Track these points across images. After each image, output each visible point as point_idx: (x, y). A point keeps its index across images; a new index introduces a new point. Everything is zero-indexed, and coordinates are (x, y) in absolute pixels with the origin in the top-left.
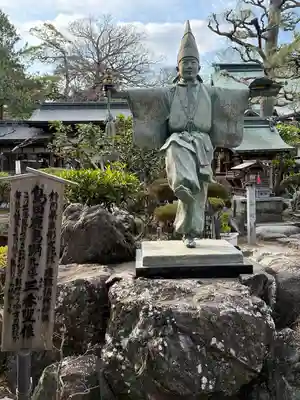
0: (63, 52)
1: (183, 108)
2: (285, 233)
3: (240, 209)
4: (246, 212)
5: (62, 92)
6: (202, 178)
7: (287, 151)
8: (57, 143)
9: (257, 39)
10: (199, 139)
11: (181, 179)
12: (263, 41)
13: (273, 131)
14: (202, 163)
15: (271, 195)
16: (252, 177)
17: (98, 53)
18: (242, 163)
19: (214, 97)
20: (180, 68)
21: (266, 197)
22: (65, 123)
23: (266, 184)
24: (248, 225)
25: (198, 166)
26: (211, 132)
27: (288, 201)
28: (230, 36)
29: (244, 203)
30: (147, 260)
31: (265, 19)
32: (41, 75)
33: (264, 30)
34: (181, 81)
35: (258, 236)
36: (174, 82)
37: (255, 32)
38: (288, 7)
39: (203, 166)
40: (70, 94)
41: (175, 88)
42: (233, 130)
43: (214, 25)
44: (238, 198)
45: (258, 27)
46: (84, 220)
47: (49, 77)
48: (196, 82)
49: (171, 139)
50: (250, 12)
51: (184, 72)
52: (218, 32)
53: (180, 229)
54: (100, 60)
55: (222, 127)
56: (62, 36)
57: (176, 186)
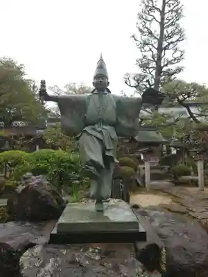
3: (142, 172)
13: (158, 133)
14: (108, 148)
25: (104, 150)
26: (115, 125)
28: (136, 87)
31: (153, 79)
33: (153, 85)
37: (148, 86)
39: (108, 150)
45: (149, 84)
48: (106, 92)
50: (145, 76)
52: (130, 86)
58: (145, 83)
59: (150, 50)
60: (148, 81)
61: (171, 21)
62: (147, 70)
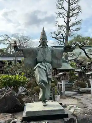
0: (10, 42)
1: (42, 55)
2: (73, 94)
3: (60, 87)
4: (62, 88)
5: (9, 53)
6: (49, 79)
7: (73, 69)
8: (5, 67)
9: (63, 39)
10: (47, 65)
11: (41, 80)
12: (64, 40)
13: (68, 64)
14: (49, 74)
15: (69, 82)
16: (63, 77)
17: (20, 42)
18: (60, 73)
19: (52, 51)
20: (41, 42)
21: (67, 83)
22: (8, 61)
23: (67, 79)
24: (63, 92)
25: (47, 75)
26: (51, 63)
27: (73, 84)
28: (55, 38)
29: (61, 85)
30: (27, 113)
31: (65, 34)
32: (3, 48)
33: (65, 37)
34: (41, 46)
35: (66, 95)
36: (39, 46)
37: (62, 37)
38: (71, 31)
39: (49, 75)
40: (11, 53)
41: (39, 48)
42: (59, 62)
43: (51, 35)
44: (59, 83)
45: (63, 36)
46: (5, 95)
47: (5, 49)
48: (46, 46)
49: (37, 65)
50: (61, 32)
51: (42, 43)
52: (52, 37)
53: (41, 98)
54: (20, 45)
55: (55, 61)
56: (10, 38)
57: (39, 83)
58: (60, 36)
59: (63, 17)
60: (62, 35)
61: (74, 2)
62: (62, 28)
